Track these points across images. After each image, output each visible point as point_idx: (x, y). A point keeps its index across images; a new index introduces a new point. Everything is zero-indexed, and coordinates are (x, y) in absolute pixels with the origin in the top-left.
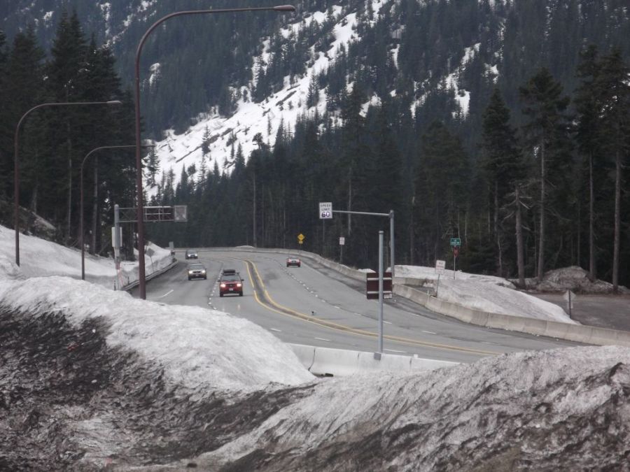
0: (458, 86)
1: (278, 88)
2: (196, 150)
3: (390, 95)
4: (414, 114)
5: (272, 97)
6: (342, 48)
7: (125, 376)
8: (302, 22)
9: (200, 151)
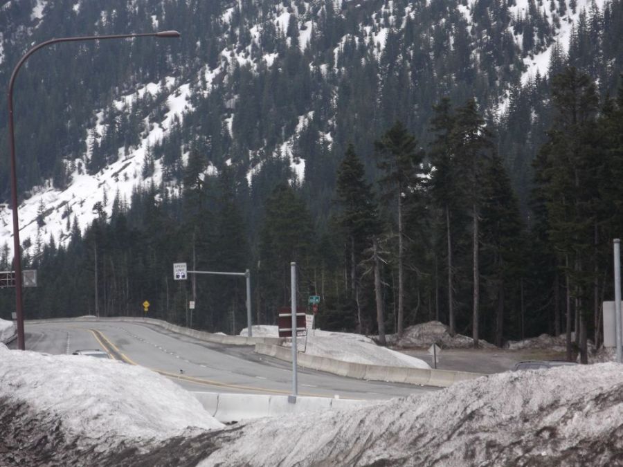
0: (293, 154)
1: (113, 159)
2: (30, 223)
3: (226, 164)
4: (250, 183)
5: (107, 169)
6: (177, 119)
7: (16, 429)
8: (136, 94)
9: (35, 224)
